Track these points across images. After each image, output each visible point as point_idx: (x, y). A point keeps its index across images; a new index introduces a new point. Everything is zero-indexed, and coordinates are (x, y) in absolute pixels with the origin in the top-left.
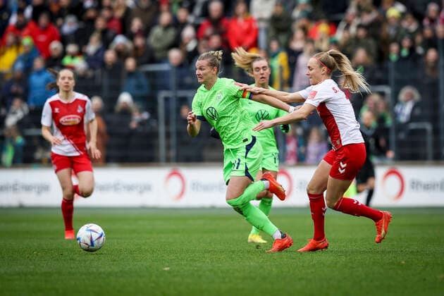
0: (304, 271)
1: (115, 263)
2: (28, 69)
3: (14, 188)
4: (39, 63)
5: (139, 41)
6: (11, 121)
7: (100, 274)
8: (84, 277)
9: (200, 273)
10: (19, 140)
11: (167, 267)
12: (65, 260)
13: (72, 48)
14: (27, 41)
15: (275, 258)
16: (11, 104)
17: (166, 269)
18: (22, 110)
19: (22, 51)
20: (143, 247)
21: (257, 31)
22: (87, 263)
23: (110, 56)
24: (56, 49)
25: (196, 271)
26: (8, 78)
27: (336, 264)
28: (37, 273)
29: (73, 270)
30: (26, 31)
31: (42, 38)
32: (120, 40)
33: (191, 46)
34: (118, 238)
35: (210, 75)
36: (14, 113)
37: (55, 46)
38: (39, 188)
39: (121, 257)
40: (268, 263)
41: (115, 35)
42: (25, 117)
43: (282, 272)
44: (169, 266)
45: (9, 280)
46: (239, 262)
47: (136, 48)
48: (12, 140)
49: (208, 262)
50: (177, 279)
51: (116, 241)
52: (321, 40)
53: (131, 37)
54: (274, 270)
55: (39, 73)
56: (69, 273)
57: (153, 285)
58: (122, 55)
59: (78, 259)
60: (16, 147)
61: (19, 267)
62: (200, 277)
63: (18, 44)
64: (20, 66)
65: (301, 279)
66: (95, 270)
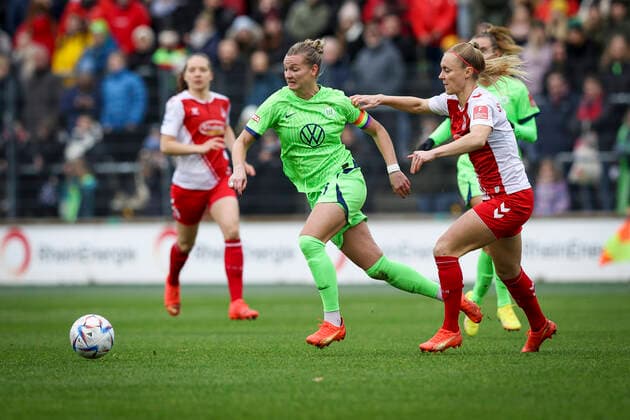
0: (531, 383)
1: (238, 370)
2: (100, 71)
3: (81, 255)
4: (116, 61)
5: (273, 26)
6: (75, 151)
7: (216, 386)
8: (190, 392)
9: (371, 386)
10: (88, 181)
11: (318, 376)
12: (160, 366)
13: (168, 37)
14: (98, 27)
15: (487, 361)
16: (74, 125)
17: (317, 380)
18: (91, 134)
19: (91, 42)
20: (282, 346)
21: (456, 8)
22: (195, 371)
23: (227, 49)
24: (143, 39)
25: (364, 382)
26: (70, 84)
27: (582, 371)
28: (118, 387)
29: (173, 382)
30: (97, 11)
31: (122, 22)
32: (243, 24)
33: (354, 33)
34: (242, 333)
35: (306, 78)
36: (80, 139)
37: (143, 34)
38: (119, 255)
39: (248, 361)
40: (477, 370)
41: (235, 16)
42: (97, 145)
43: (498, 384)
44: (321, 376)
45: (74, 398)
46: (431, 369)
47: (268, 37)
48: (76, 179)
49: (382, 370)
50: (335, 396)
51: (238, 336)
52: (556, 23)
53: (259, 19)
54: (485, 380)
55: (117, 76)
56: (169, 386)
57: (297, 404)
58: (245, 47)
59: (181, 364)
60: (83, 191)
61: (90, 377)
62: (370, 392)
63: (84, 31)
64: (88, 65)
65: (528, 395)
66: (207, 382)
